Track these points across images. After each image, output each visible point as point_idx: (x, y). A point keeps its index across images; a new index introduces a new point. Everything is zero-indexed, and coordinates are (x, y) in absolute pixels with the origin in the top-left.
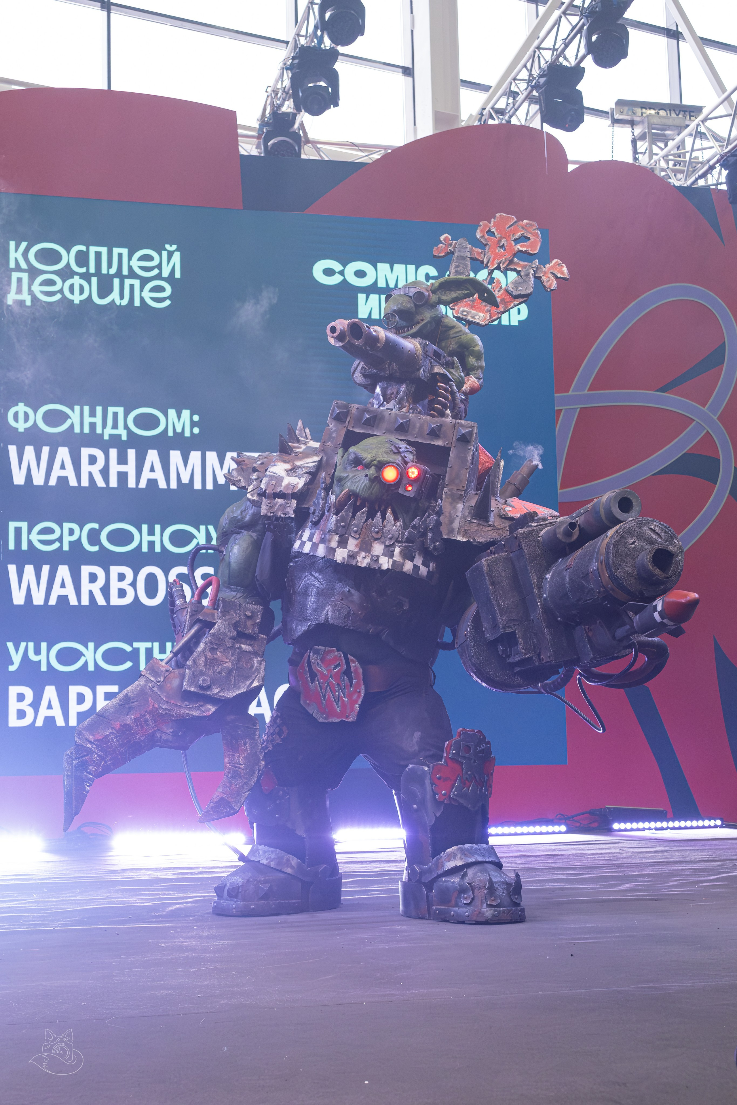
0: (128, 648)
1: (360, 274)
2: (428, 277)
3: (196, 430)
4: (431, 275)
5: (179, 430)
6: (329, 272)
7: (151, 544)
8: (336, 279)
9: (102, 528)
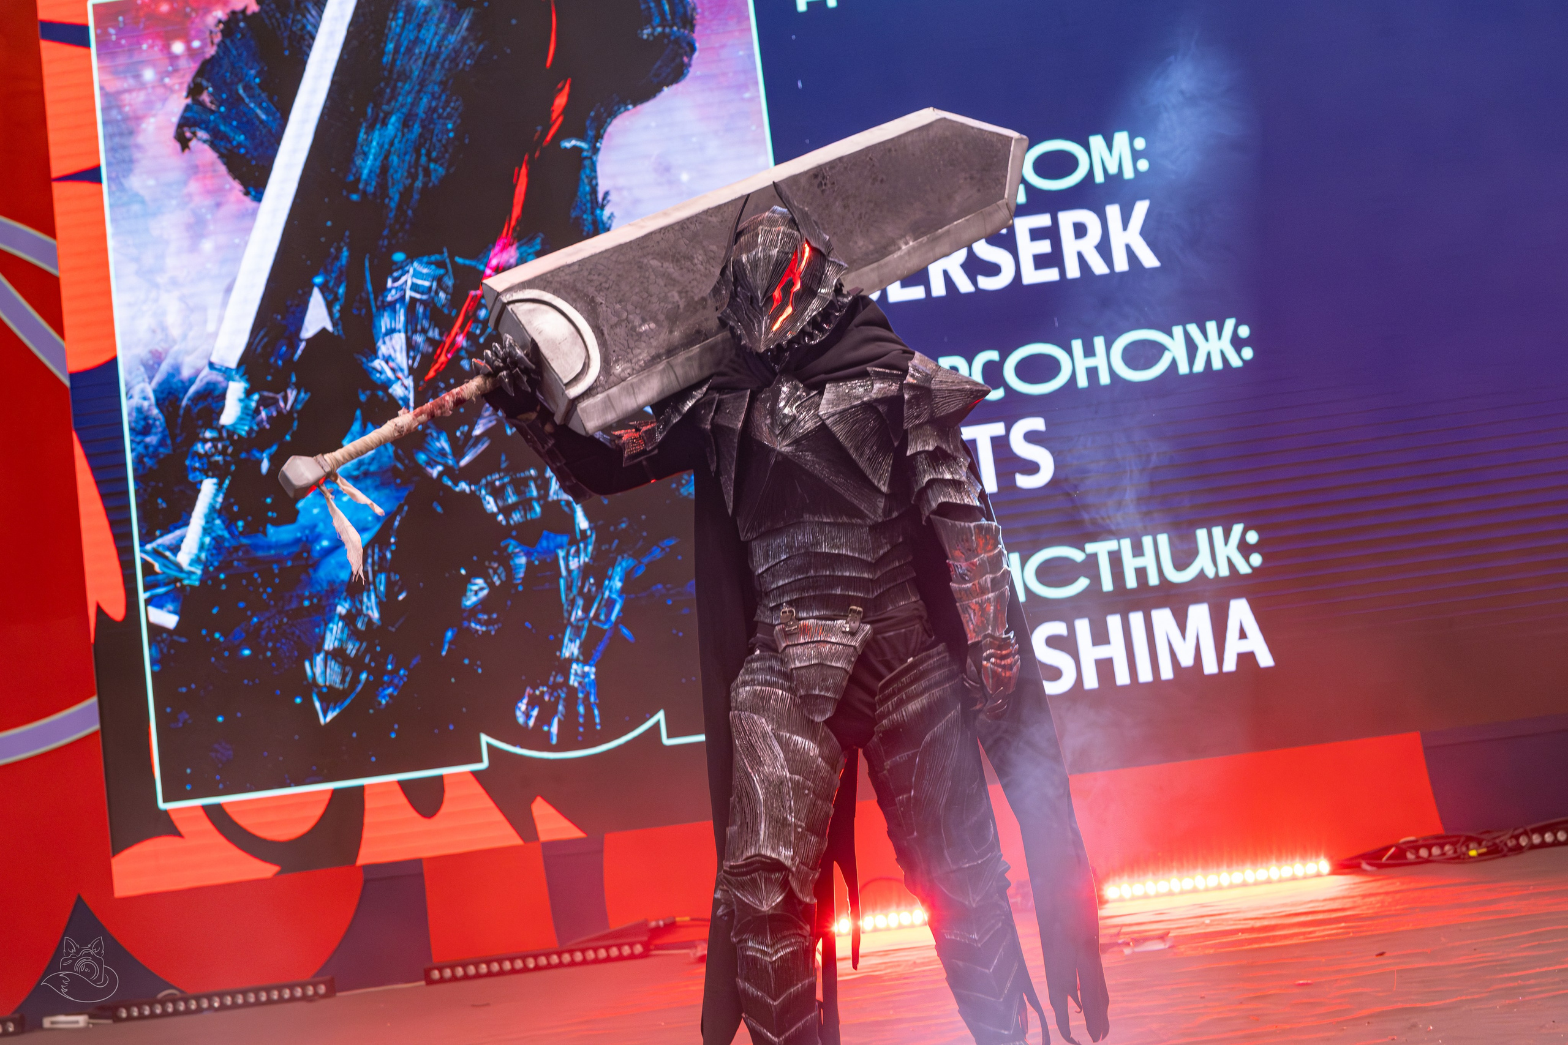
0: (1077, 556)
3: (1143, 165)
5: (1113, 170)
7: (1092, 373)
9: (1004, 357)
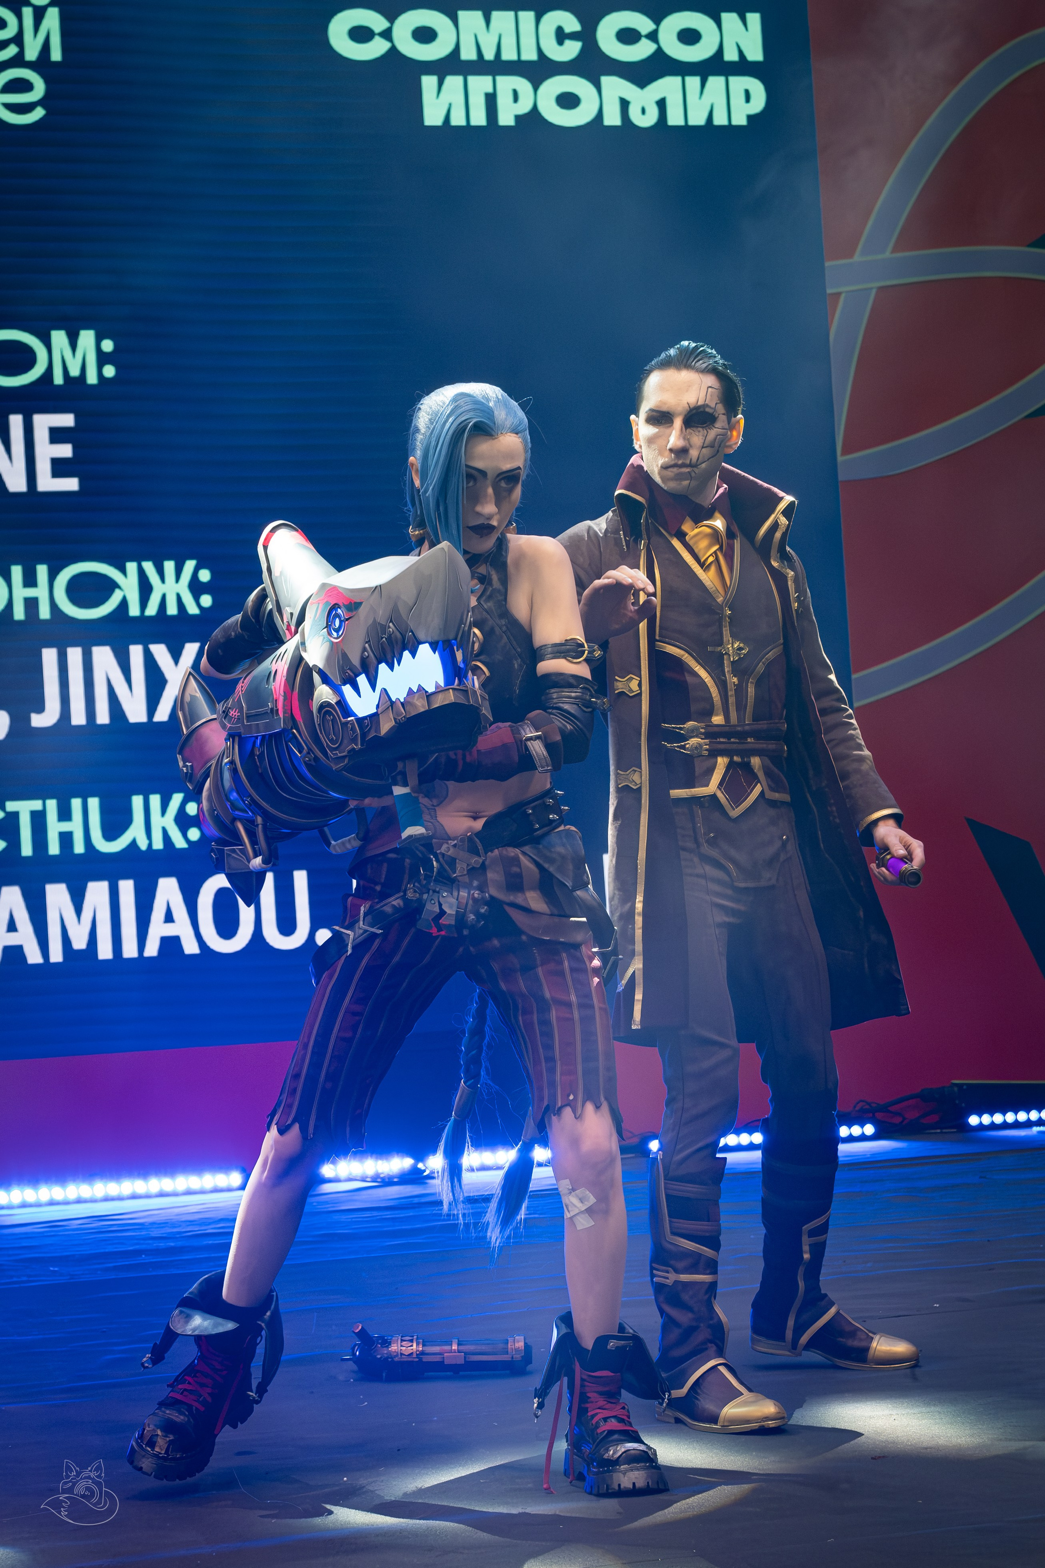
1: (425, 35)
2: (561, 36)
3: (109, 371)
4: (568, 30)
5: (75, 372)
6: (360, 34)
7: (31, 604)
8: (376, 49)
